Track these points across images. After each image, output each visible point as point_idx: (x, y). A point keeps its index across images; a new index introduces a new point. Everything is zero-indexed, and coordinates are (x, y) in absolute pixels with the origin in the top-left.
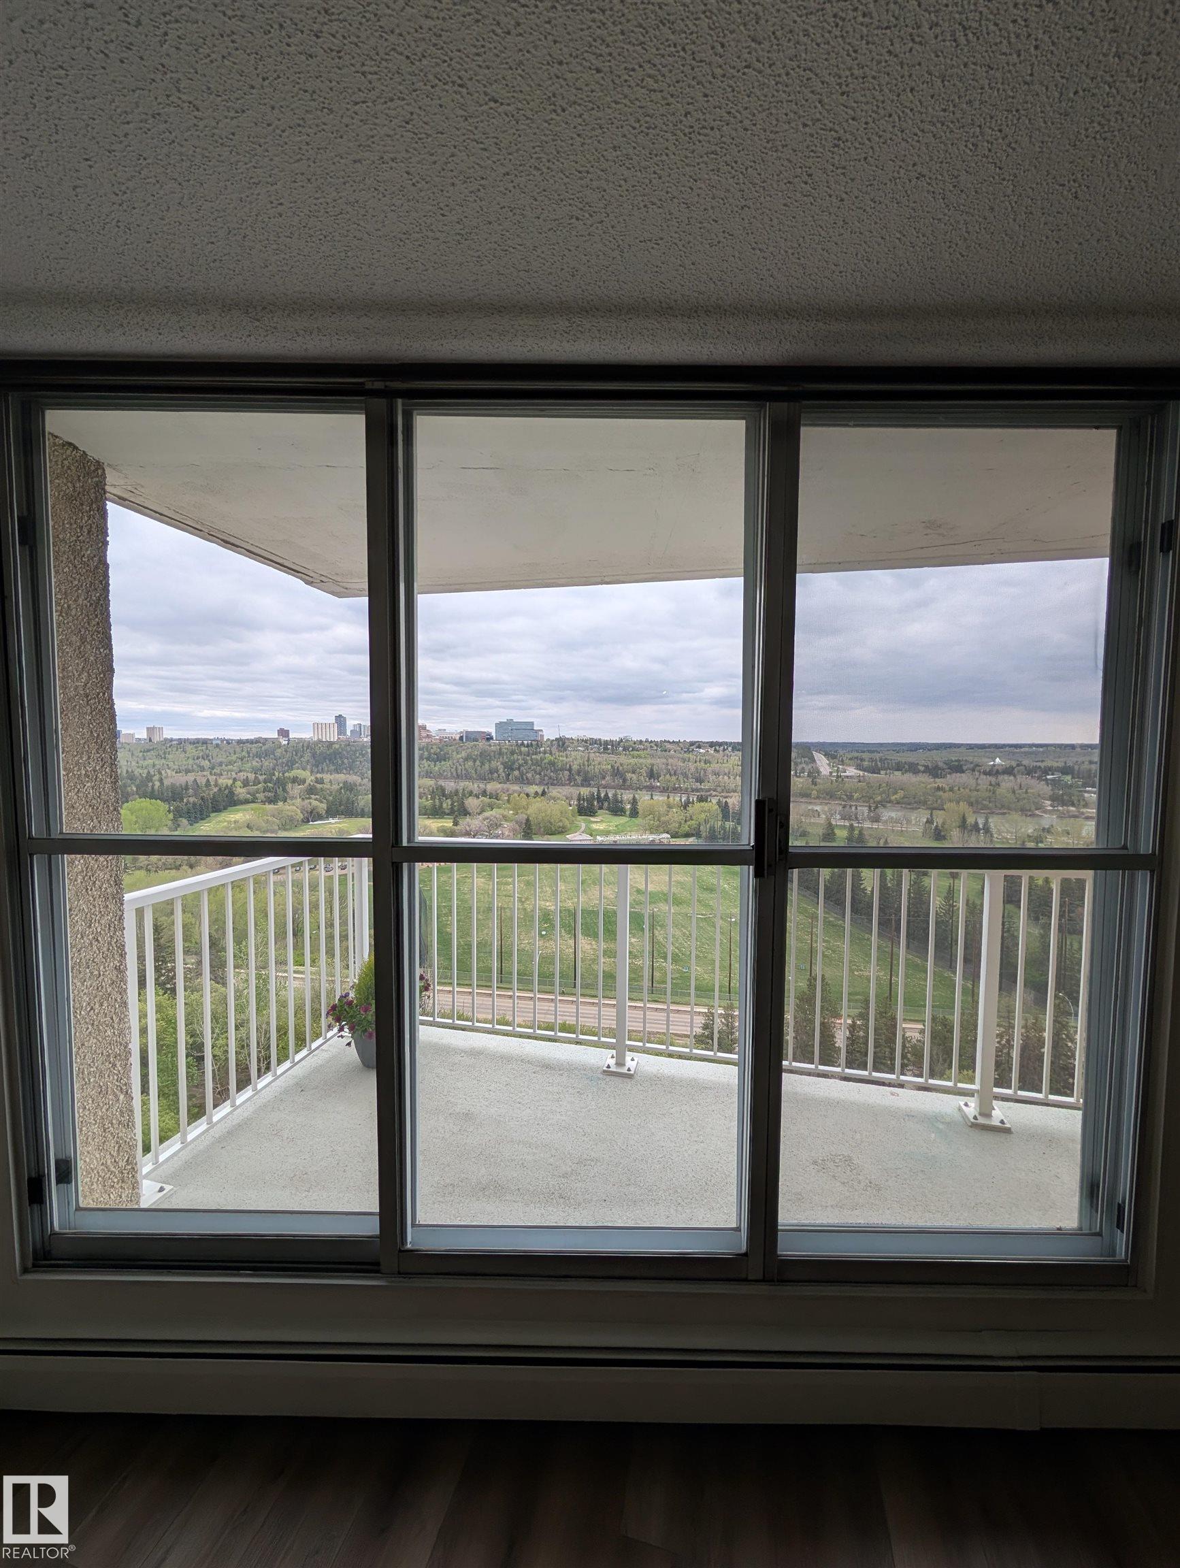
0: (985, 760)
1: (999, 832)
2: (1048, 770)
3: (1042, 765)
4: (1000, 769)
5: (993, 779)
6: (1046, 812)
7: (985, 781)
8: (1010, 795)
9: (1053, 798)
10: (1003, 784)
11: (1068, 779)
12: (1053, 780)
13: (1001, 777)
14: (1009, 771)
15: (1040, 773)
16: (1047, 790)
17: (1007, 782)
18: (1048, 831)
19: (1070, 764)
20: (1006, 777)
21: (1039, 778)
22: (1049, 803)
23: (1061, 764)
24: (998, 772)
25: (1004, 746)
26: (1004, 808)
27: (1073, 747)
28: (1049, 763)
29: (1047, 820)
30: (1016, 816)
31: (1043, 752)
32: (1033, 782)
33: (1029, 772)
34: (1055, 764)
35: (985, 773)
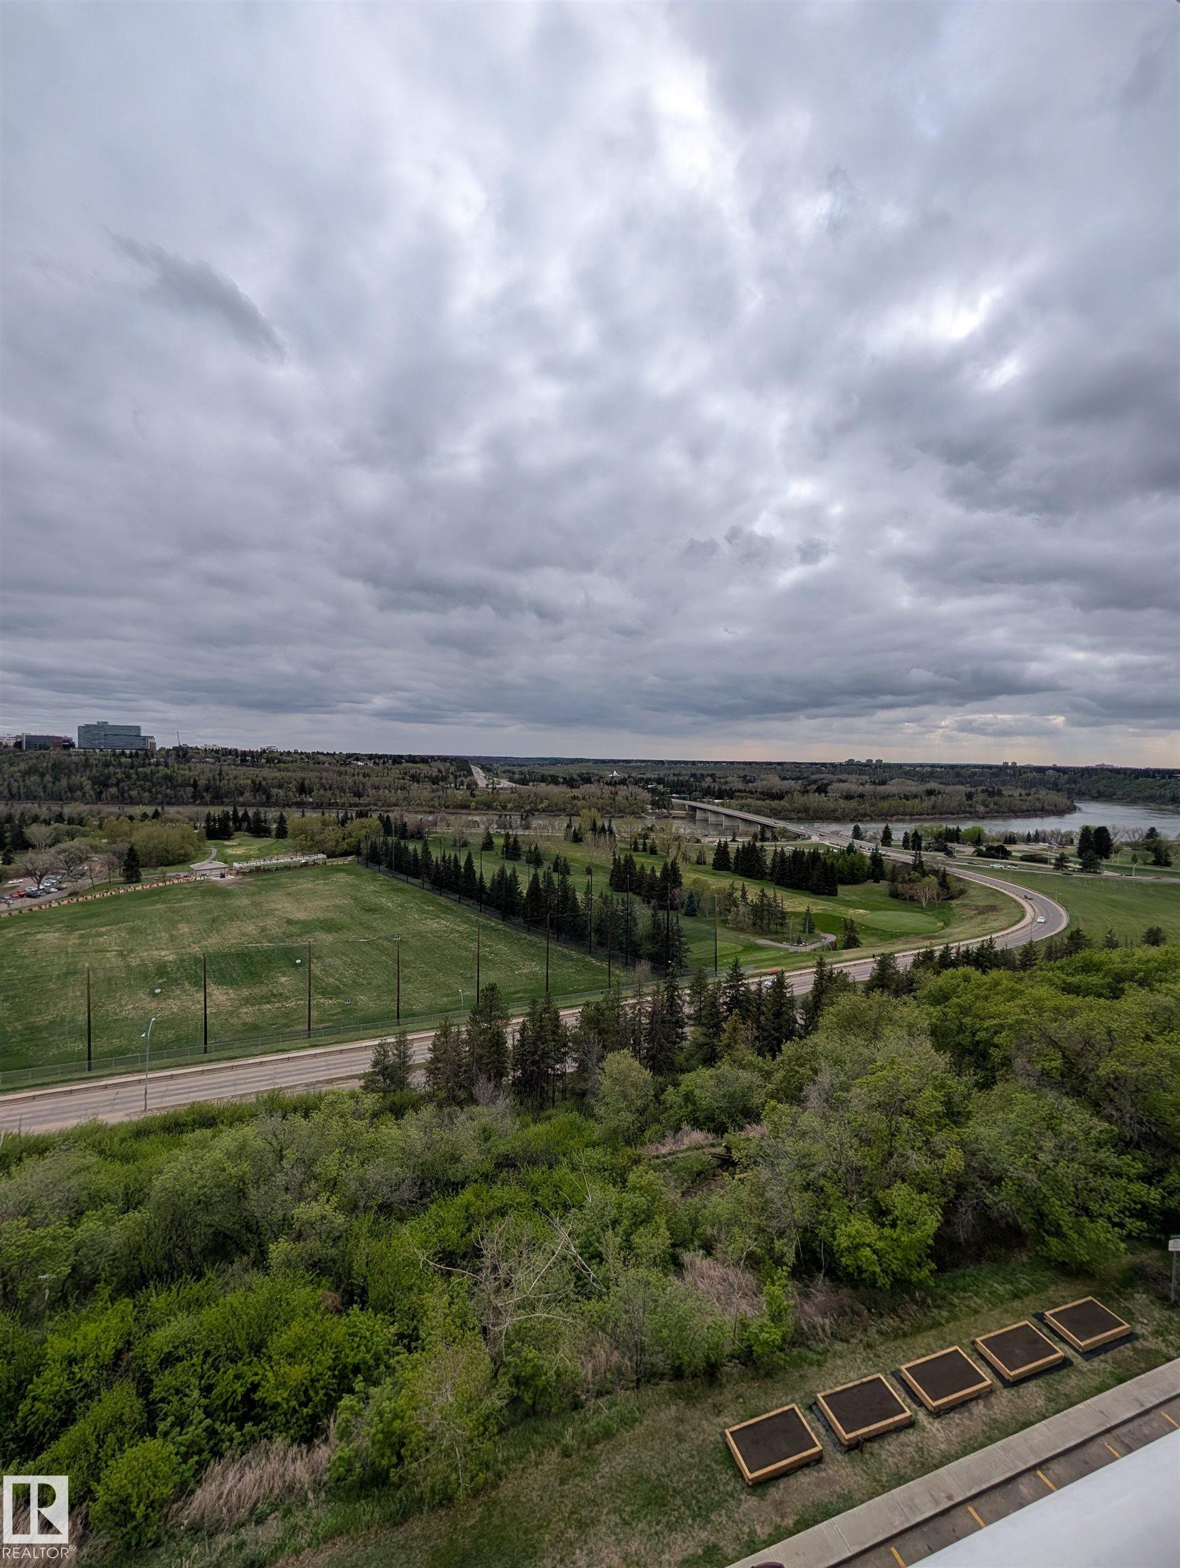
0: (607, 773)
1: (620, 832)
2: (648, 781)
3: (645, 777)
4: (617, 780)
5: (613, 789)
6: (648, 814)
7: (608, 790)
8: (625, 802)
9: (653, 803)
10: (619, 793)
11: (661, 787)
12: (652, 789)
13: (618, 787)
14: (623, 782)
15: (641, 782)
16: (647, 796)
17: (623, 791)
18: (651, 829)
19: (661, 776)
20: (621, 787)
21: (643, 787)
22: (650, 807)
23: (656, 776)
24: (616, 783)
25: (619, 761)
26: (621, 812)
27: (662, 762)
28: (649, 775)
29: (650, 821)
30: (631, 818)
31: (645, 767)
32: (640, 790)
33: (637, 782)
34: (653, 776)
35: (607, 784)
